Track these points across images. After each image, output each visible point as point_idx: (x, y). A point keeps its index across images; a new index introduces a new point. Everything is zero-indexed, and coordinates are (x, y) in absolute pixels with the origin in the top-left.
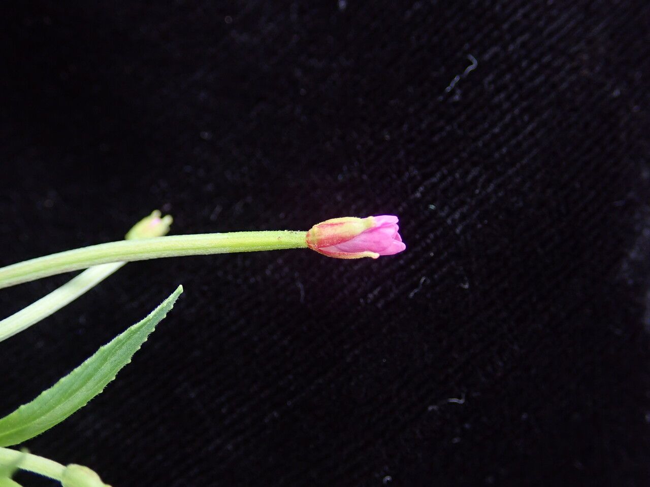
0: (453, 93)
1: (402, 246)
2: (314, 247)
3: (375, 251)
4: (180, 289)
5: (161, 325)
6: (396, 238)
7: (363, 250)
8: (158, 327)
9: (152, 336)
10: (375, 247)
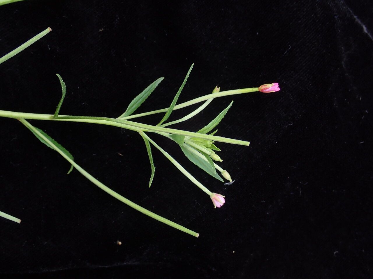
0: (286, 54)
1: (280, 89)
2: (261, 91)
3: (274, 91)
4: (233, 101)
5: (229, 109)
6: (278, 88)
7: (271, 91)
8: (229, 110)
9: (228, 112)
10: (274, 90)
